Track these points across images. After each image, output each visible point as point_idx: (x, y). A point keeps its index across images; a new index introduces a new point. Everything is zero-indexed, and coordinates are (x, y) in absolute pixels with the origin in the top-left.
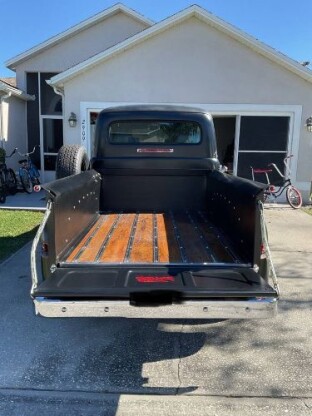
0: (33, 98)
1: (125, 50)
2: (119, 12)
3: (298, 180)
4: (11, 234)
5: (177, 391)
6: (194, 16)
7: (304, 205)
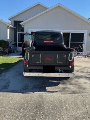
0: (15, 28)
1: (40, 15)
2: (39, 5)
3: (86, 50)
4: (12, 62)
5: (53, 92)
6: (59, 6)
7: (87, 57)
